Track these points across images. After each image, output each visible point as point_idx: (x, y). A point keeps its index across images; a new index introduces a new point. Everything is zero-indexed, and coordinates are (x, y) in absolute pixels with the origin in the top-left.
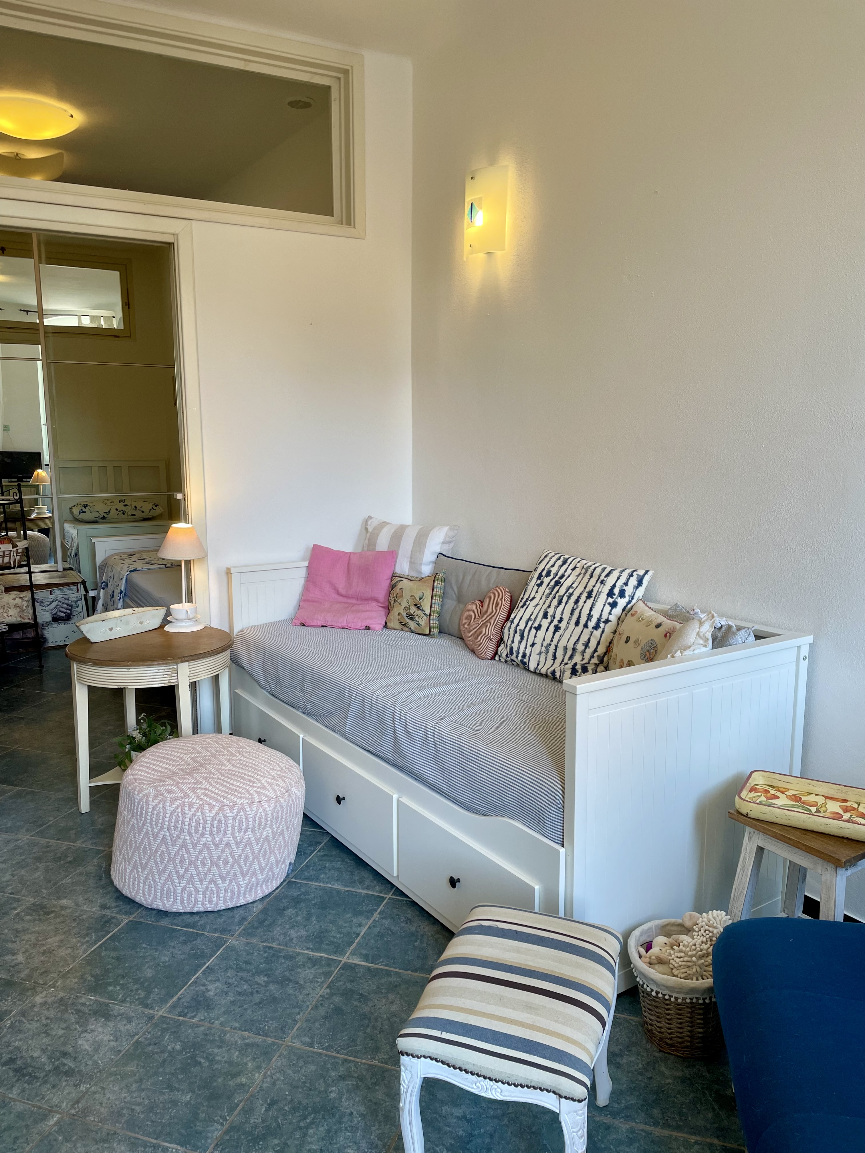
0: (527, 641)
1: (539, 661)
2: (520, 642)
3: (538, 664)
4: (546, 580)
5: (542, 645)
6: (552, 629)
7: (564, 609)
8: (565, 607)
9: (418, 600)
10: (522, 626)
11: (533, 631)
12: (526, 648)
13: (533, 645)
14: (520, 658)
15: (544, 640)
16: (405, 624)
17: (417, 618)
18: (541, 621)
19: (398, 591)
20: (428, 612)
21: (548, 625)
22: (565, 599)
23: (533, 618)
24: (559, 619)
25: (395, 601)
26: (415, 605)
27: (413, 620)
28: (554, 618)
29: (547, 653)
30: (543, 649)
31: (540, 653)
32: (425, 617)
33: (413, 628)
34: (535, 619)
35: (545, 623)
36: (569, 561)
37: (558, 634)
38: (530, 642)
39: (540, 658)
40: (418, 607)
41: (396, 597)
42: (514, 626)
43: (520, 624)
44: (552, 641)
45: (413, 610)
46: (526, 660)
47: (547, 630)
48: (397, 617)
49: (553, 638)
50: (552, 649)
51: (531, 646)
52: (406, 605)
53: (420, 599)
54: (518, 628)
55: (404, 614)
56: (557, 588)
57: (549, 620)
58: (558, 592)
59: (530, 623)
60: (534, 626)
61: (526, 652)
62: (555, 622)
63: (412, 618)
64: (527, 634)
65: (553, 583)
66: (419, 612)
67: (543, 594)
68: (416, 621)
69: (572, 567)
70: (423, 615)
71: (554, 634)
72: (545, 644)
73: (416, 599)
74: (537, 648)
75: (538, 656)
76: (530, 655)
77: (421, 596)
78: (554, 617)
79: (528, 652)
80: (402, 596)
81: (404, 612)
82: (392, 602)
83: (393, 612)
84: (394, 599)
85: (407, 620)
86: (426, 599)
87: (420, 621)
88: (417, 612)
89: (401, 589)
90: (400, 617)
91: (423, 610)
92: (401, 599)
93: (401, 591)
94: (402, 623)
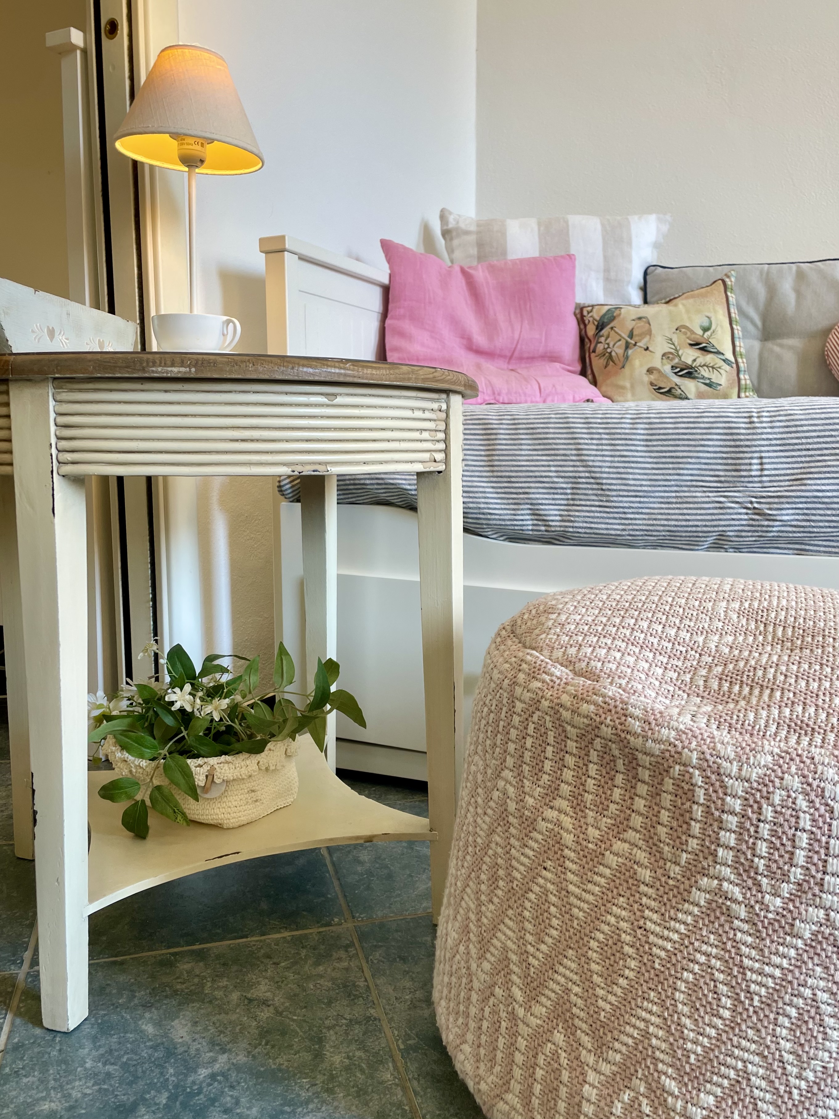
9: (701, 332)
16: (669, 391)
17: (704, 372)
19: (630, 325)
20: (730, 356)
25: (627, 346)
26: (691, 345)
27: (694, 378)
32: (727, 368)
40: (703, 349)
41: (631, 335)
45: (689, 356)
48: (646, 379)
52: (667, 348)
53: (705, 330)
55: (667, 369)
66: (709, 358)
68: (703, 378)
70: (723, 363)
73: (693, 332)
77: (706, 324)
81: (663, 364)
82: (618, 350)
83: (627, 370)
84: (622, 343)
85: (677, 380)
86: (719, 329)
87: (715, 377)
88: (701, 360)
89: (640, 318)
90: (652, 377)
91: (719, 353)
92: (646, 339)
93: (641, 324)
94: (660, 388)
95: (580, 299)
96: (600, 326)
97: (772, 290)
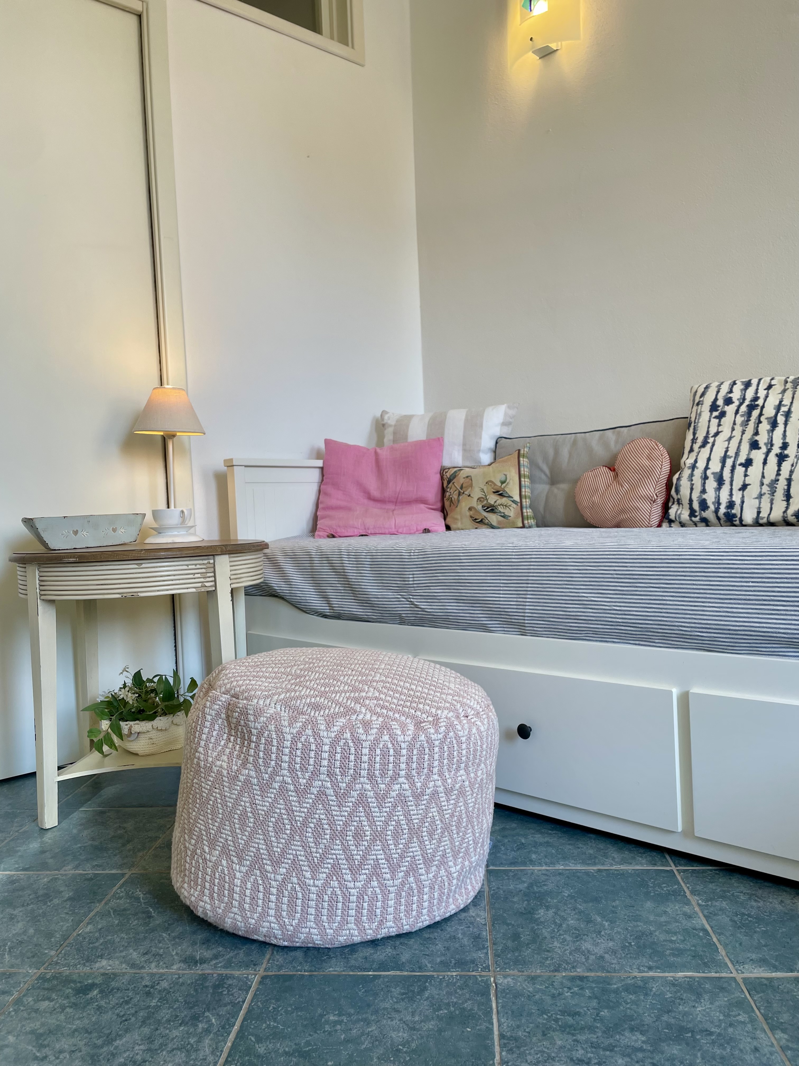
0: (731, 485)
1: (759, 508)
2: (719, 488)
3: (759, 513)
4: (731, 409)
5: (762, 484)
6: (772, 459)
7: (785, 431)
8: (785, 428)
9: (500, 484)
10: (715, 467)
11: (740, 470)
12: (731, 495)
13: (744, 487)
14: (723, 510)
15: (763, 477)
16: (481, 521)
17: (501, 509)
18: (748, 455)
19: (462, 481)
20: (517, 498)
21: (763, 456)
22: (781, 419)
23: (731, 453)
24: (781, 445)
25: (459, 494)
26: (494, 492)
27: (495, 513)
28: (772, 445)
29: (773, 492)
30: (765, 489)
31: (760, 496)
32: (514, 505)
33: (494, 524)
34: (737, 454)
35: (758, 456)
36: (754, 382)
37: (786, 466)
38: (738, 483)
39: (760, 503)
40: (501, 495)
41: (462, 488)
42: (698, 473)
43: (710, 466)
44: (778, 474)
45: (493, 499)
46: (737, 510)
47: (765, 462)
49: (779, 470)
50: (782, 485)
51: (740, 490)
52: (480, 495)
53: (503, 483)
54: (709, 472)
55: (479, 507)
56: (755, 413)
57: (764, 449)
58: (761, 414)
59: (729, 462)
60: (738, 462)
61: (734, 499)
62: (776, 450)
63: (492, 510)
64: (730, 475)
65: (743, 408)
66: (504, 500)
67: (734, 423)
68: (500, 512)
69: (763, 386)
70: (511, 503)
71: (779, 465)
72: (766, 481)
73: (495, 485)
74: (753, 490)
75: (757, 501)
76: (743, 502)
77: (503, 479)
78: (770, 444)
79: (737, 498)
80: (471, 486)
81: (478, 505)
82: (455, 497)
83: (458, 509)
84: (457, 492)
85: (485, 514)
86: (511, 482)
87: (507, 512)
88: (499, 502)
89: (467, 477)
90: (471, 513)
91: (510, 497)
92: (470, 490)
93: (468, 480)
94: (476, 519)
95: (446, 463)
96: (449, 482)
97: (557, 452)
